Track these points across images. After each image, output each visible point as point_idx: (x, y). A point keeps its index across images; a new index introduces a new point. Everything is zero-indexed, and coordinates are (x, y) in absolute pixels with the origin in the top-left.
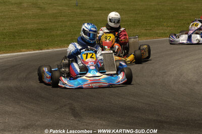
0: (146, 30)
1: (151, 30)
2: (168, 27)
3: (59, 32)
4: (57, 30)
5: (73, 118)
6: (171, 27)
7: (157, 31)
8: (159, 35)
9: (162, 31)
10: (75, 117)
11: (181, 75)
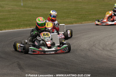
0: (61, 20)
1: (63, 20)
2: (73, 18)
3: (11, 21)
4: (11, 19)
5: (19, 70)
6: (75, 18)
7: (67, 21)
8: (68, 23)
9: (70, 21)
10: (20, 69)
11: (80, 46)
